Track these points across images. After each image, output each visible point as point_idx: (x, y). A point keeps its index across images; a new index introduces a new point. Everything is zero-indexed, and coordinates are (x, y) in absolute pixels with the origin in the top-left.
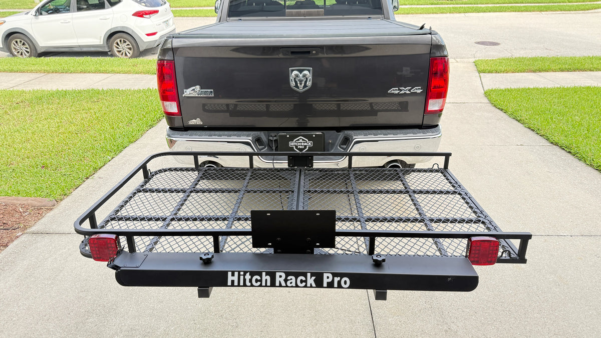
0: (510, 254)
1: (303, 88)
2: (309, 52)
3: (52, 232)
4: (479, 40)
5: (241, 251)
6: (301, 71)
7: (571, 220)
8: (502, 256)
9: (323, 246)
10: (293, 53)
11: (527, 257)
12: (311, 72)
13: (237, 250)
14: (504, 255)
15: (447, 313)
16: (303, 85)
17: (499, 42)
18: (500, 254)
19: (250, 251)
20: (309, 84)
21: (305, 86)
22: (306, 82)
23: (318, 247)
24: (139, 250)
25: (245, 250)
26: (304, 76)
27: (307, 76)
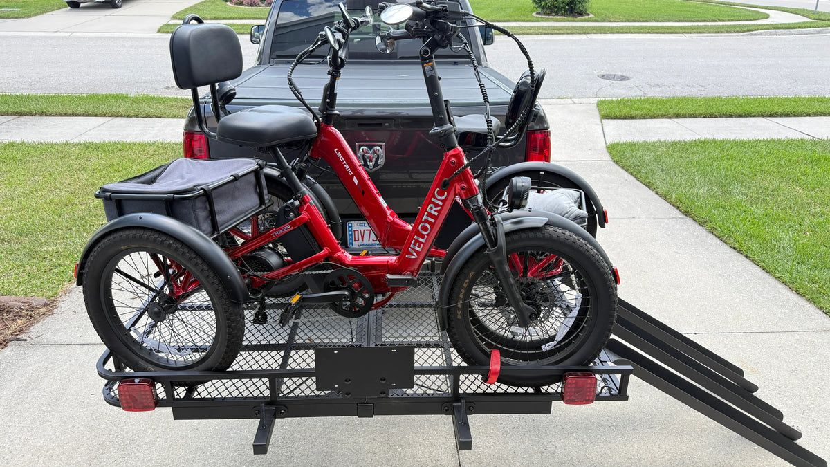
0: (610, 389)
1: (374, 167)
2: (381, 124)
3: (45, 342)
4: (603, 73)
5: (303, 394)
6: (371, 147)
7: (696, 314)
8: (601, 393)
9: (400, 386)
10: (360, 125)
11: (628, 393)
12: (383, 147)
13: (297, 392)
14: (604, 391)
15: (544, 431)
16: (374, 163)
17: (628, 75)
18: (599, 390)
19: (313, 394)
20: (381, 161)
21: (376, 164)
22: (377, 160)
23: (395, 387)
24: (178, 394)
25: (307, 392)
26: (374, 152)
27: (379, 153)
